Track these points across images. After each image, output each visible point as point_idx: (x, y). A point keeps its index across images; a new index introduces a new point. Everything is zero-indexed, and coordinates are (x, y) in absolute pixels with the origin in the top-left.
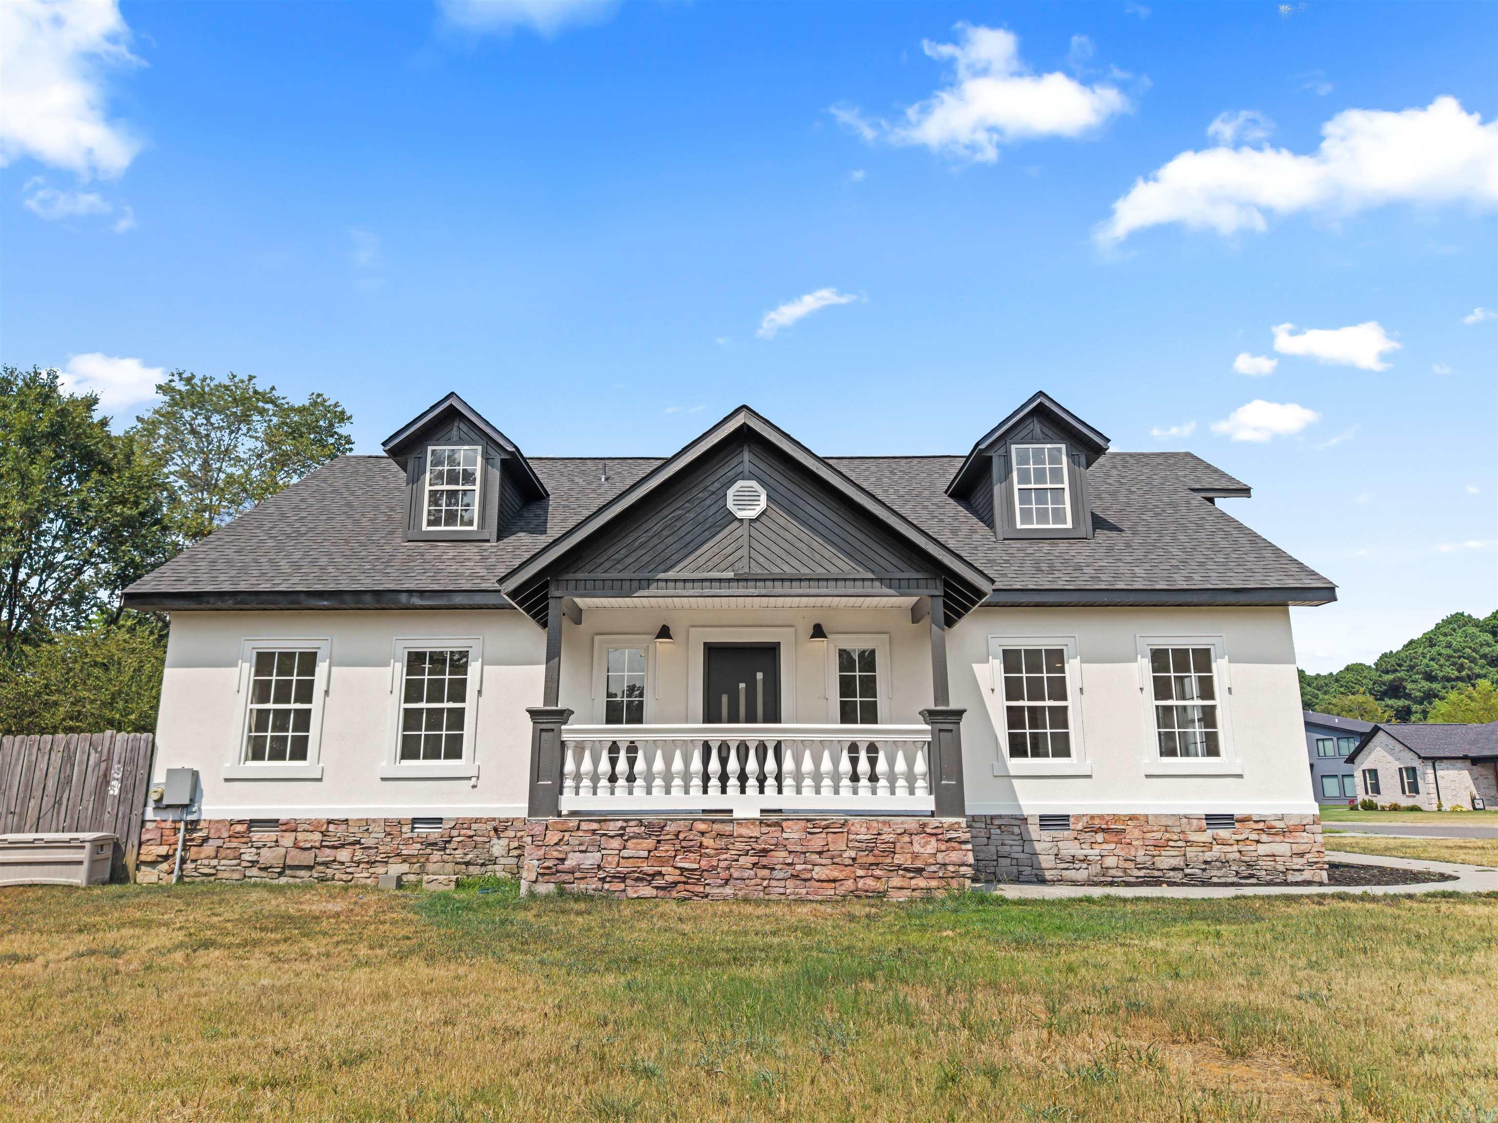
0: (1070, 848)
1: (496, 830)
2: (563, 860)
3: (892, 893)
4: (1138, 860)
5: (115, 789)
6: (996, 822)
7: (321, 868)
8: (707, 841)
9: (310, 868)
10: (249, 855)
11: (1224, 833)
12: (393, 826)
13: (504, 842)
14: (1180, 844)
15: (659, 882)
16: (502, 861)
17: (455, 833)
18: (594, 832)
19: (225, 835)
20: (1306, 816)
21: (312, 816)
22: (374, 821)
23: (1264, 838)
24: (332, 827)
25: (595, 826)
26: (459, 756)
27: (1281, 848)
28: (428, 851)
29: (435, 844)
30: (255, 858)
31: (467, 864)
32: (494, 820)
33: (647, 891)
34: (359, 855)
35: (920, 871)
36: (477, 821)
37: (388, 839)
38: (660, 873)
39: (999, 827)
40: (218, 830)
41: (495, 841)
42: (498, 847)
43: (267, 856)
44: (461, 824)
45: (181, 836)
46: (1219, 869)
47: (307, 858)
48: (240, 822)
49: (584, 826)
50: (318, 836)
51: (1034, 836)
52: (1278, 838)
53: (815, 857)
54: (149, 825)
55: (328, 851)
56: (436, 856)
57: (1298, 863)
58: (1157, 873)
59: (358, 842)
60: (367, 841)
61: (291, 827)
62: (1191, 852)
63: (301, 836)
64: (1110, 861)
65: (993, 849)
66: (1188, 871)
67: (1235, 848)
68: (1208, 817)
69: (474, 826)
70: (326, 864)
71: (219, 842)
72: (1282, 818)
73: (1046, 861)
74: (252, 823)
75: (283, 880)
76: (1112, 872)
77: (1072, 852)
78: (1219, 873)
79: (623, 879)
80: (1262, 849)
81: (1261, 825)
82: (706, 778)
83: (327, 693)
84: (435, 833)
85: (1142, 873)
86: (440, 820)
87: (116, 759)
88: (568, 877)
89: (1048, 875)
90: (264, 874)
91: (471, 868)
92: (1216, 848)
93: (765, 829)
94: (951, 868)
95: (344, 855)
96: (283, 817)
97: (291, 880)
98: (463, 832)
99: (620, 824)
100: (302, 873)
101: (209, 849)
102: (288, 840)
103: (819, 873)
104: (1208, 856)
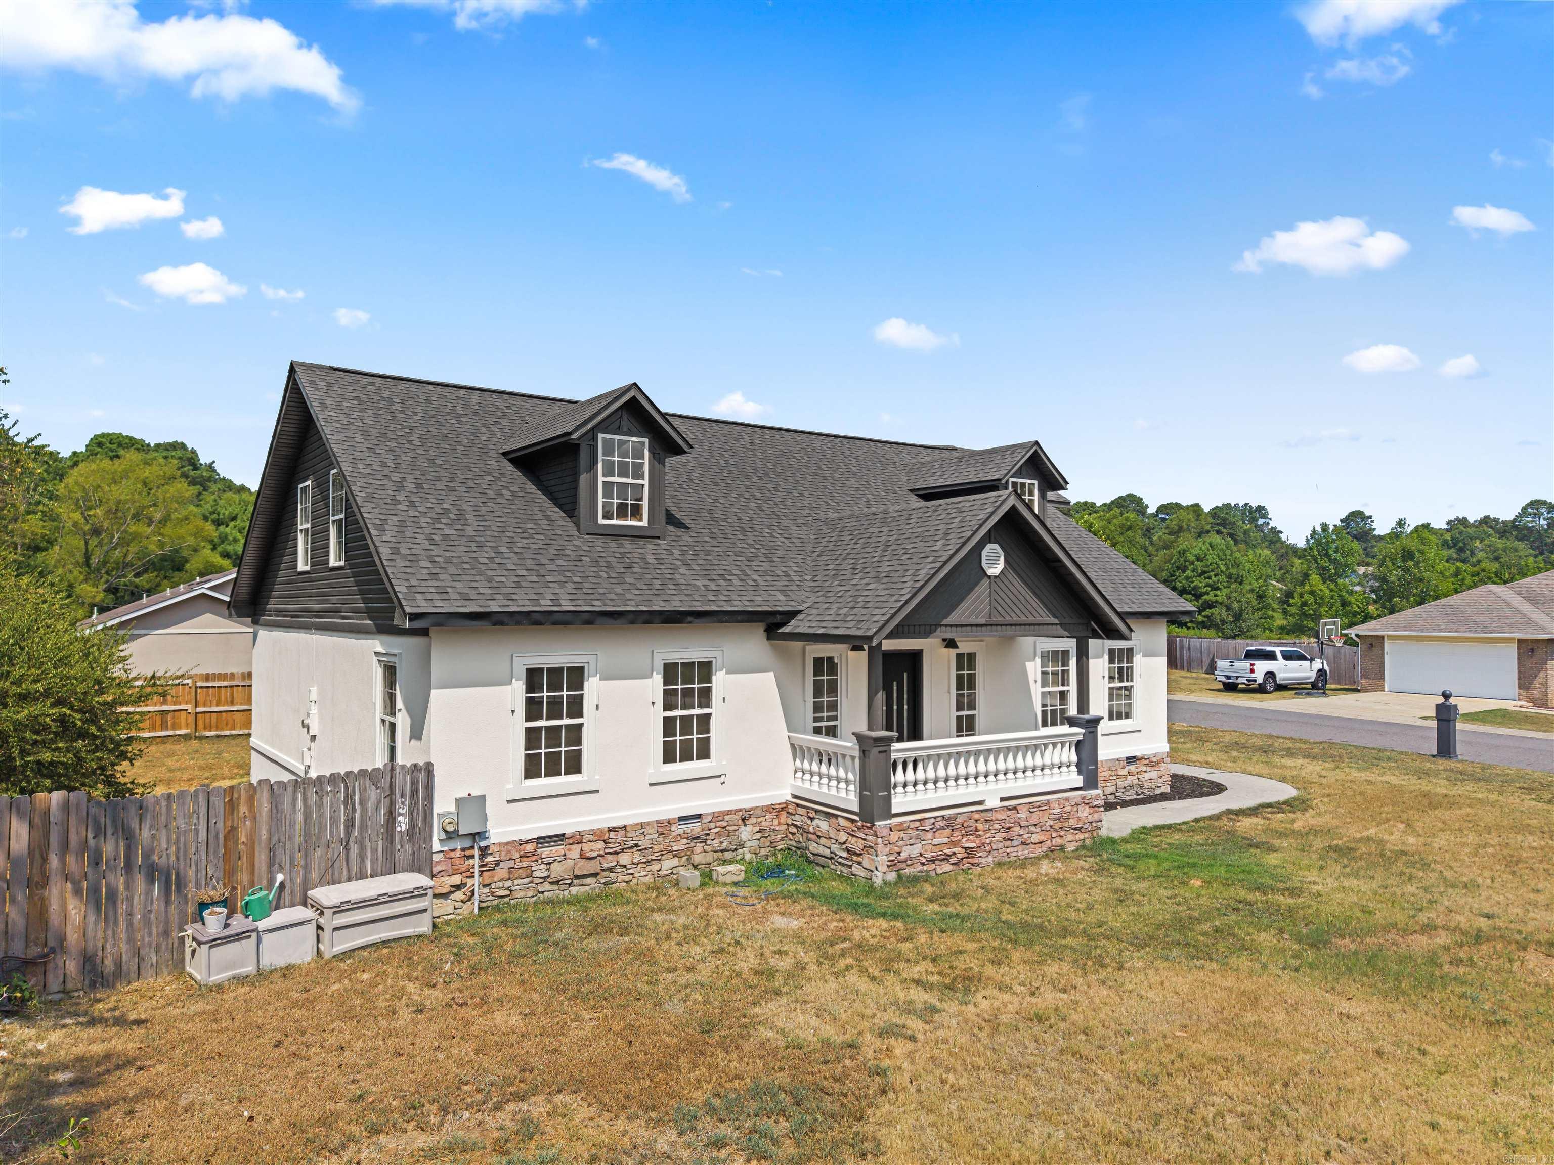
1: (743, 820)
5: (402, 825)
7: (606, 874)
9: (595, 875)
10: (540, 871)
11: (1132, 768)
12: (664, 827)
13: (749, 828)
14: (1115, 777)
17: (712, 825)
18: (917, 829)
19: (516, 856)
20: (1164, 752)
21: (595, 827)
22: (648, 824)
23: (1147, 769)
24: (612, 835)
25: (918, 824)
26: (708, 757)
27: (1154, 774)
28: (693, 844)
29: (698, 838)
30: (546, 874)
31: (723, 851)
32: (740, 810)
36: (729, 812)
37: (661, 839)
40: (509, 852)
41: (743, 828)
42: (746, 833)
43: (557, 870)
44: (717, 816)
45: (476, 861)
46: (1129, 791)
47: (593, 867)
48: (529, 841)
49: (911, 825)
50: (601, 845)
52: (1152, 769)
53: (1032, 828)
55: (610, 857)
57: (1160, 783)
59: (637, 845)
60: (644, 843)
61: (577, 839)
62: (1120, 782)
63: (586, 847)
66: (1118, 794)
67: (1137, 777)
68: (1128, 758)
69: (727, 818)
70: (610, 870)
71: (511, 864)
72: (1155, 755)
74: (542, 841)
75: (574, 890)
78: (1129, 794)
79: (933, 861)
80: (1147, 776)
81: (1146, 761)
83: (596, 705)
84: (695, 828)
86: (699, 816)
87: (398, 792)
88: (903, 865)
90: (555, 887)
91: (726, 853)
92: (1129, 777)
95: (625, 859)
96: (568, 831)
97: (582, 889)
98: (719, 824)
99: (933, 820)
100: (588, 881)
101: (502, 872)
102: (575, 852)
103: (1035, 838)
104: (1125, 784)
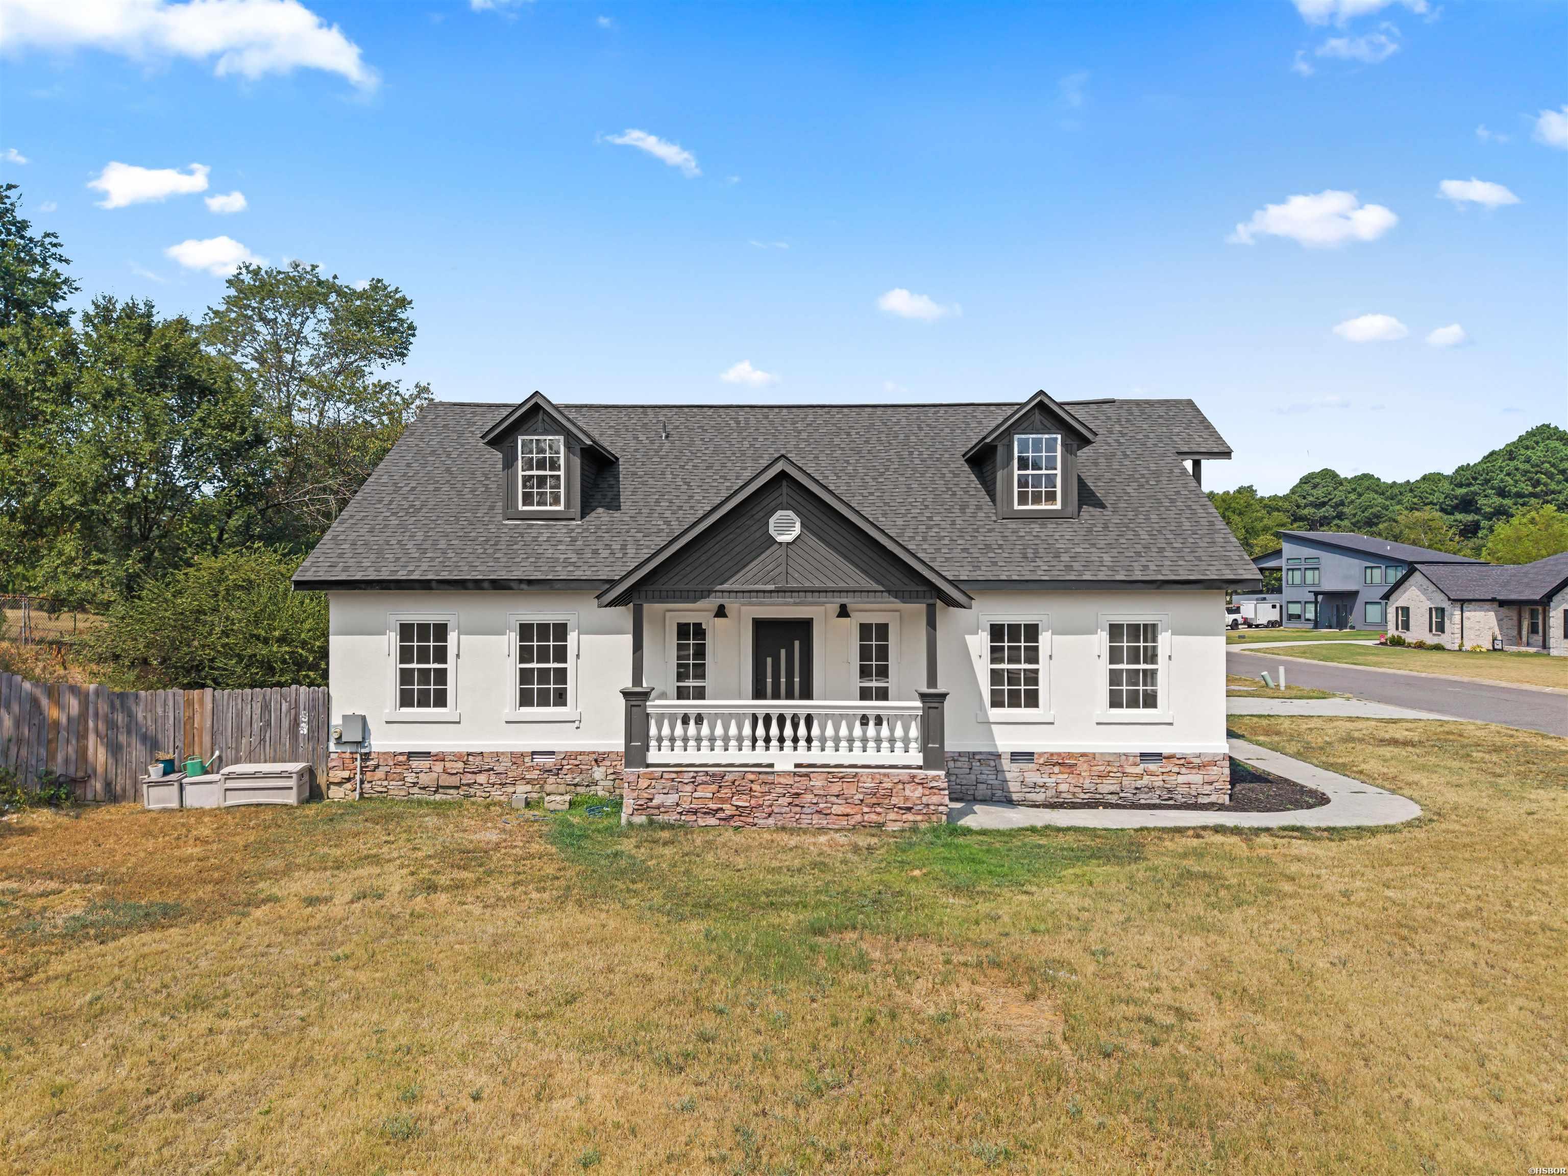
0: (1033, 777)
1: (596, 761)
2: (651, 800)
3: (889, 823)
4: (1085, 786)
5: (304, 730)
6: (977, 757)
7: (466, 788)
8: (755, 787)
9: (457, 788)
10: (410, 778)
11: (1152, 767)
12: (517, 758)
13: (602, 769)
14: (1119, 775)
15: (721, 815)
16: (601, 783)
17: (565, 762)
18: (673, 780)
19: (391, 763)
20: (1218, 755)
21: (456, 750)
22: (503, 753)
23: (1183, 770)
24: (471, 758)
25: (674, 776)
26: (565, 704)
27: (1196, 778)
28: (545, 776)
29: (550, 771)
30: (415, 780)
31: (576, 785)
32: (594, 753)
33: (712, 821)
34: (493, 779)
35: (909, 809)
36: (581, 753)
37: (514, 767)
38: (721, 809)
39: (979, 760)
40: (386, 760)
41: (595, 768)
42: (598, 773)
43: (424, 779)
44: (568, 756)
45: (358, 763)
46: (1147, 793)
47: (454, 781)
48: (401, 754)
49: (666, 776)
50: (460, 765)
51: (1006, 768)
52: (1194, 771)
53: (834, 799)
54: (333, 756)
55: (470, 776)
56: (552, 779)
57: (1207, 789)
58: (1098, 796)
59: (492, 769)
60: (499, 769)
61: (440, 757)
62: (1126, 781)
63: (448, 765)
64: (1063, 787)
65: (973, 777)
66: (1122, 795)
67: (1161, 778)
68: (1142, 755)
69: (579, 758)
70: (468, 785)
71: (388, 769)
72: (1199, 756)
73: (1014, 787)
74: (410, 755)
75: (438, 797)
76: (1064, 795)
77: (1034, 780)
78: (1146, 796)
79: (695, 813)
80: (1181, 779)
81: (1182, 761)
82: (754, 740)
83: (458, 656)
84: (549, 761)
85: (1086, 796)
86: (553, 753)
87: (302, 707)
88: (656, 811)
89: (1015, 797)
90: (423, 792)
91: (579, 788)
92: (1146, 777)
93: (798, 779)
94: (932, 807)
95: (482, 778)
96: (434, 750)
97: (444, 797)
98: (571, 762)
99: (692, 774)
100: (452, 791)
101: (380, 773)
102: (438, 767)
103: (836, 809)
104: (1139, 784)
